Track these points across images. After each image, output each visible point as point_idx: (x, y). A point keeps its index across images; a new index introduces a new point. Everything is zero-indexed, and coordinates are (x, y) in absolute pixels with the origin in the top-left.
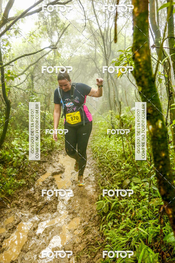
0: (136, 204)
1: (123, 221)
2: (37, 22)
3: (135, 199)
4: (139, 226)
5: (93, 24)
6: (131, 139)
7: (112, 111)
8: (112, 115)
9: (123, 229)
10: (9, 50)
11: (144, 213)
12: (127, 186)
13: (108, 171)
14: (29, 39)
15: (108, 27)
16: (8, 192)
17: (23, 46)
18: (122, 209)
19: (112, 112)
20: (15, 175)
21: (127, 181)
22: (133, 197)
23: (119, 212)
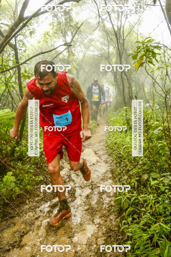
0: (155, 199)
1: (143, 217)
2: (51, 22)
3: (154, 194)
4: (161, 221)
5: (105, 22)
6: (148, 135)
7: (127, 107)
8: (126, 111)
9: (144, 225)
10: (25, 51)
11: (165, 208)
12: (145, 182)
13: (125, 167)
14: (44, 39)
15: (121, 25)
16: (26, 188)
17: (38, 46)
18: (142, 204)
19: (126, 109)
20: (33, 171)
21: (145, 177)
22: (152, 192)
23: (138, 207)
